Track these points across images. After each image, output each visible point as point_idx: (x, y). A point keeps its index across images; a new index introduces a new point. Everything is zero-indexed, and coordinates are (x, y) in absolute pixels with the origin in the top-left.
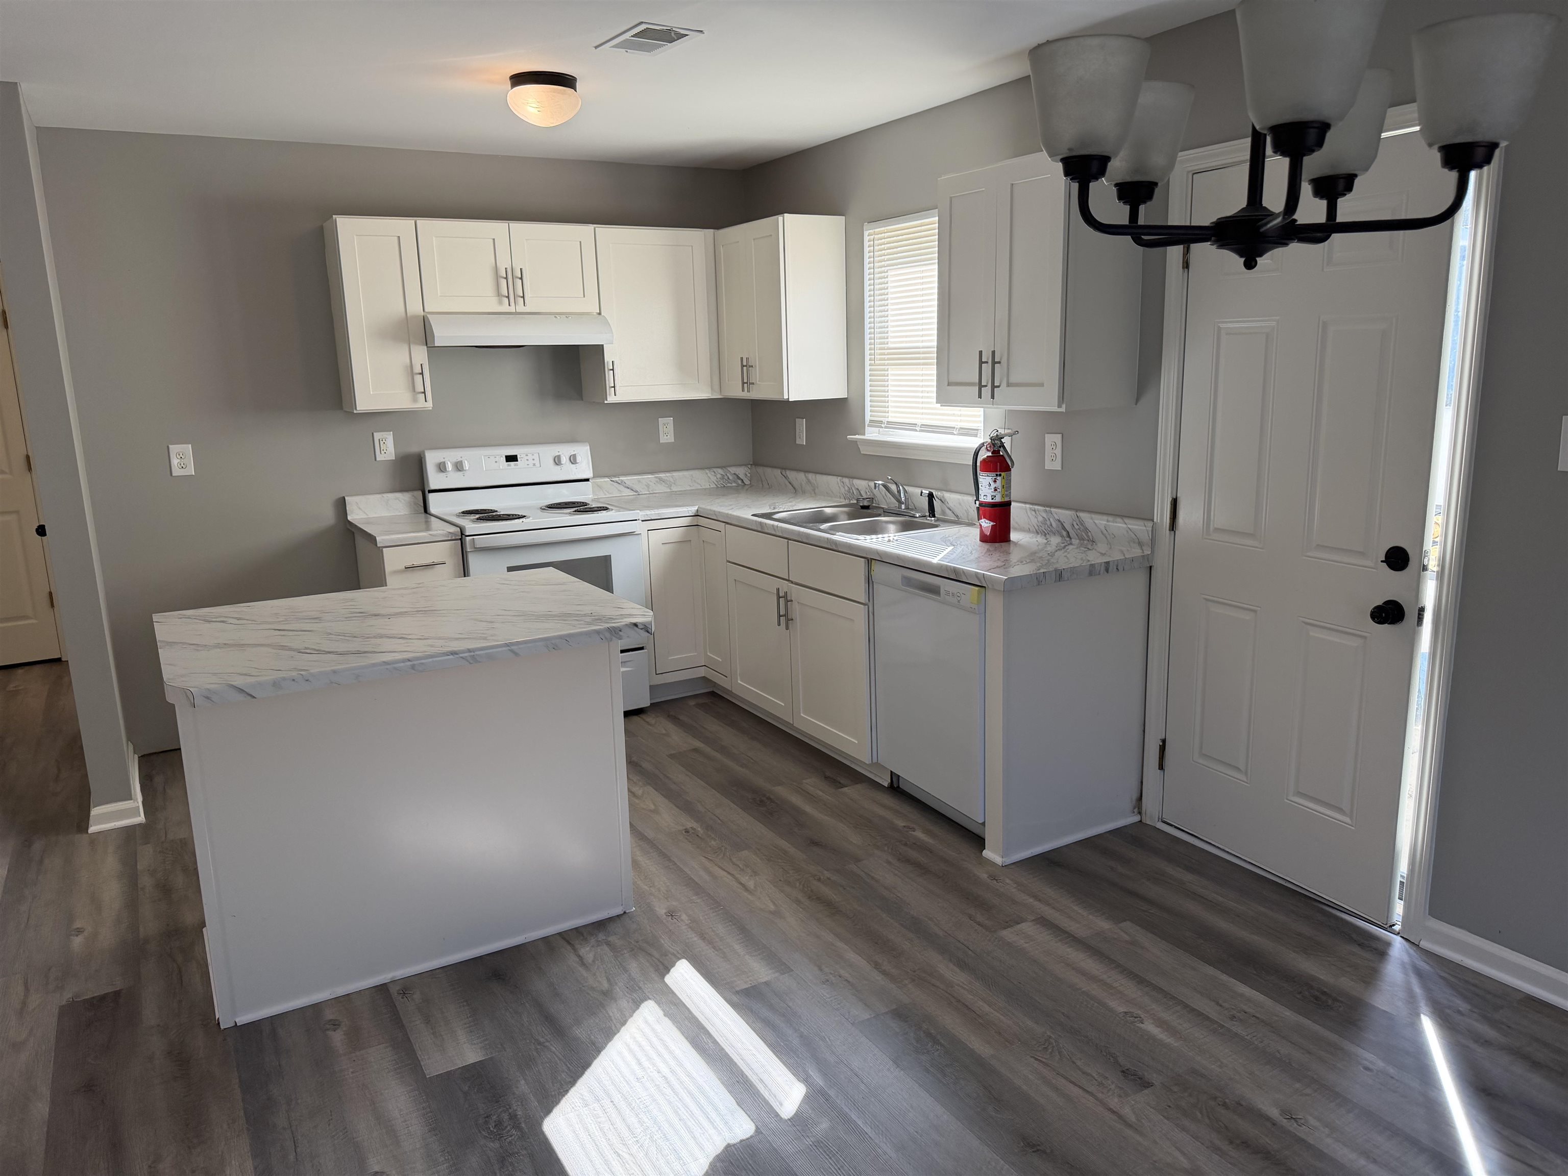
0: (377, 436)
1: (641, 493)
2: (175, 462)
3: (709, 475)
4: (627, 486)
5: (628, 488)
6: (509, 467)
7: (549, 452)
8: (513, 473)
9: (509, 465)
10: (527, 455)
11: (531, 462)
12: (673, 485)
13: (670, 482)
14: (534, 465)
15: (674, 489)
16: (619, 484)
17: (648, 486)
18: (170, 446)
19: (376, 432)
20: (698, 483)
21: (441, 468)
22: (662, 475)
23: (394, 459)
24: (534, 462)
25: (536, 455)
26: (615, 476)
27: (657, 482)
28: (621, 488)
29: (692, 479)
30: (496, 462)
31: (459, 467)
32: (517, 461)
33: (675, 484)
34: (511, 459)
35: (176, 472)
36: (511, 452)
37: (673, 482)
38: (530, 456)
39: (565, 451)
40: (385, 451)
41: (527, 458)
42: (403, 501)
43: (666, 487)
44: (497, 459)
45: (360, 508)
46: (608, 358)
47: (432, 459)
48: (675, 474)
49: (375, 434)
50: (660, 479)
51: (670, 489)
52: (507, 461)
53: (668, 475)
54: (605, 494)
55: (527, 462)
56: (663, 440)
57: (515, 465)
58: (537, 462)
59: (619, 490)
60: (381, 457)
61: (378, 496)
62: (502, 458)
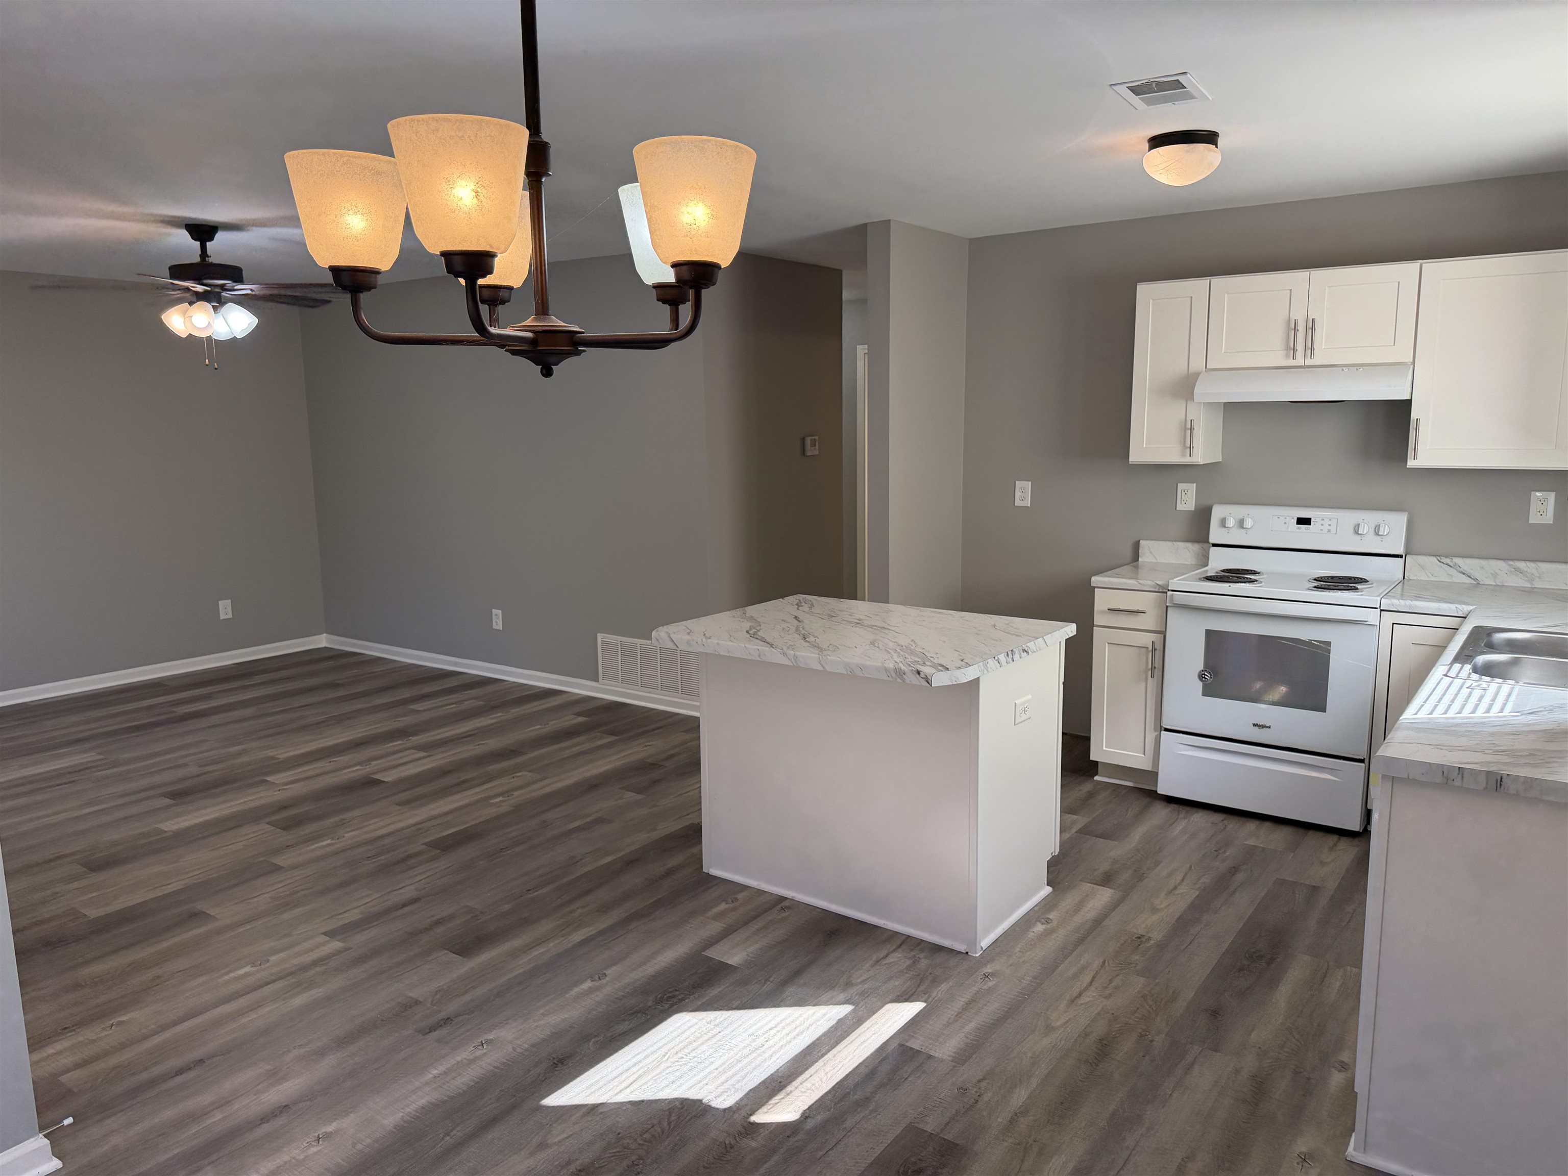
0: (1181, 486)
1: (1483, 583)
2: (1018, 494)
4: (1461, 570)
5: (1464, 574)
6: (1299, 531)
7: (1349, 518)
8: (1303, 537)
9: (1298, 528)
10: (1323, 520)
11: (1326, 527)
12: (1537, 579)
13: (1533, 574)
14: (1329, 531)
15: (1538, 584)
16: (1451, 567)
17: (1495, 576)
18: (1017, 482)
21: (1223, 523)
22: (1521, 565)
23: (1193, 509)
24: (1329, 528)
25: (1334, 522)
26: (1447, 557)
27: (1510, 572)
28: (1452, 571)
30: (1285, 523)
31: (1241, 524)
32: (1310, 524)
33: (1539, 578)
34: (1304, 521)
35: (1018, 503)
36: (1304, 514)
37: (1537, 575)
38: (1327, 522)
39: (1368, 519)
40: (1185, 501)
41: (1322, 522)
42: (1191, 551)
43: (1525, 580)
44: (1286, 521)
45: (1151, 553)
46: (1414, 415)
47: (1218, 512)
49: (1179, 484)
50: (1517, 569)
51: (1532, 584)
52: (1298, 523)
53: (1532, 565)
54: (1428, 576)
55: (1322, 528)
56: (1534, 519)
57: (1306, 529)
58: (1333, 529)
59: (1449, 575)
60: (1180, 507)
61: (1169, 543)
62: (1293, 520)
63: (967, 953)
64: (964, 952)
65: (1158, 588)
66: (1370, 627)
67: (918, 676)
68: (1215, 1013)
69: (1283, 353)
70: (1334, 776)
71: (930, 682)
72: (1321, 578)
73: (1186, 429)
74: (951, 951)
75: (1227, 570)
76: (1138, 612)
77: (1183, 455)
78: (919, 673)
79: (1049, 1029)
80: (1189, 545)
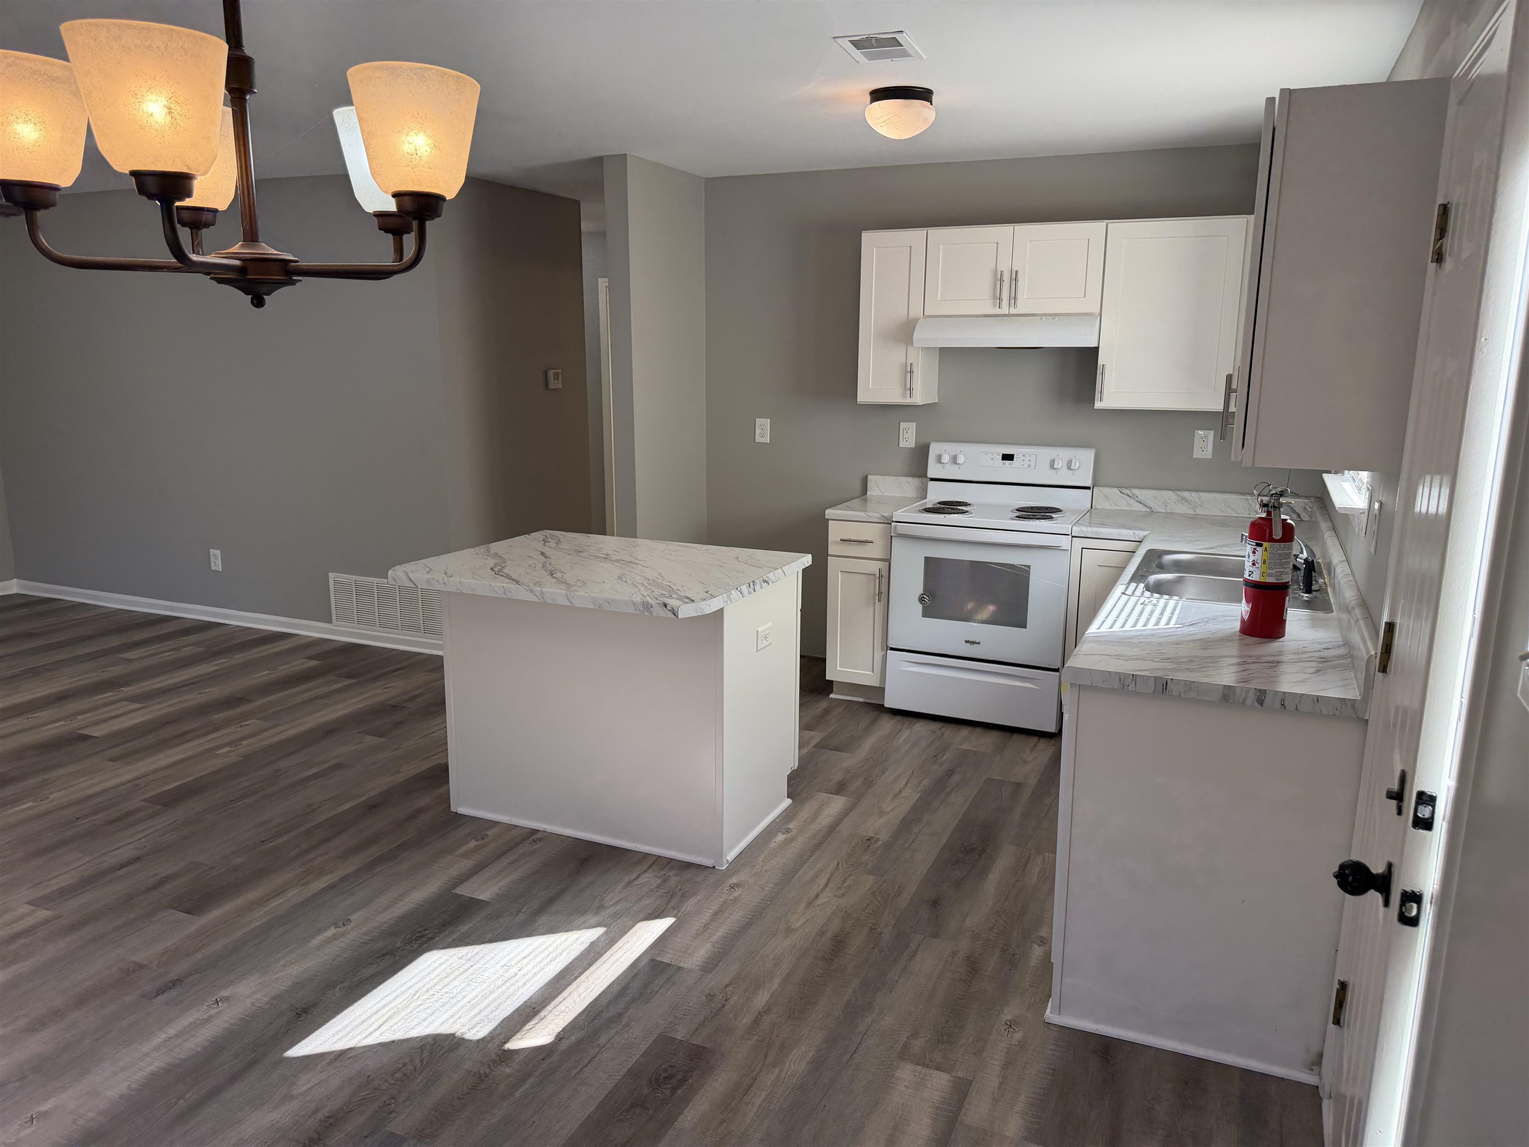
0: (903, 425)
1: (1156, 511)
2: (758, 431)
3: (1250, 501)
4: (1139, 500)
5: (1141, 503)
6: (1005, 466)
7: (1045, 454)
8: (1008, 471)
9: (1004, 464)
10: (1024, 456)
11: (1027, 463)
12: (1199, 507)
13: (1196, 503)
14: (1029, 466)
15: (1200, 511)
16: (1130, 497)
17: (1165, 504)
18: (757, 419)
19: (902, 422)
20: (1233, 510)
21: (939, 459)
22: (1186, 494)
23: (914, 447)
24: (1030, 463)
25: (1033, 459)
26: (1126, 488)
27: (1178, 501)
28: (1132, 502)
29: (1225, 504)
30: (992, 459)
31: (954, 460)
32: (1013, 460)
33: (1201, 506)
34: (1008, 457)
35: (758, 439)
36: (1008, 451)
37: (1199, 503)
38: (1027, 458)
39: (1062, 455)
40: (907, 439)
41: (1023, 458)
42: (912, 485)
43: (1190, 508)
44: (993, 457)
45: (877, 487)
46: (1100, 362)
47: (935, 449)
48: (1203, 495)
50: (1183, 499)
51: (1195, 511)
52: (1003, 459)
53: (1194, 494)
54: (1112, 506)
55: (1023, 463)
56: (1197, 454)
57: (1011, 464)
58: (1032, 464)
59: (1129, 504)
60: (902, 444)
61: (894, 478)
62: (998, 456)
63: (714, 867)
64: (712, 866)
65: (883, 519)
66: (1064, 552)
67: (664, 608)
68: (935, 903)
69: (990, 302)
70: (1035, 685)
71: (676, 614)
72: (1023, 508)
73: (906, 372)
74: (699, 867)
75: (943, 502)
76: (866, 542)
77: (904, 396)
78: (665, 605)
79: (789, 931)
80: (910, 479)
